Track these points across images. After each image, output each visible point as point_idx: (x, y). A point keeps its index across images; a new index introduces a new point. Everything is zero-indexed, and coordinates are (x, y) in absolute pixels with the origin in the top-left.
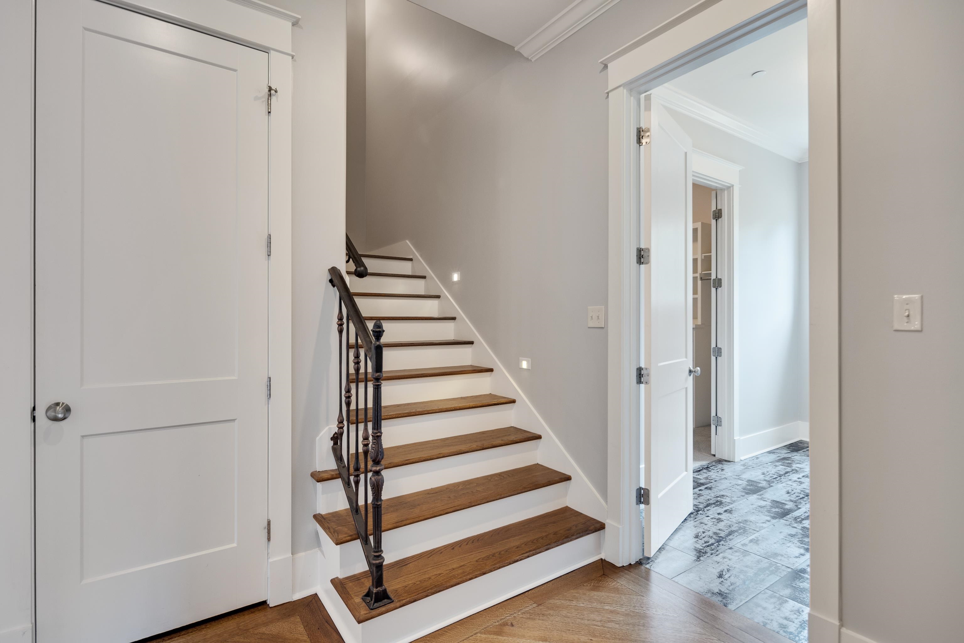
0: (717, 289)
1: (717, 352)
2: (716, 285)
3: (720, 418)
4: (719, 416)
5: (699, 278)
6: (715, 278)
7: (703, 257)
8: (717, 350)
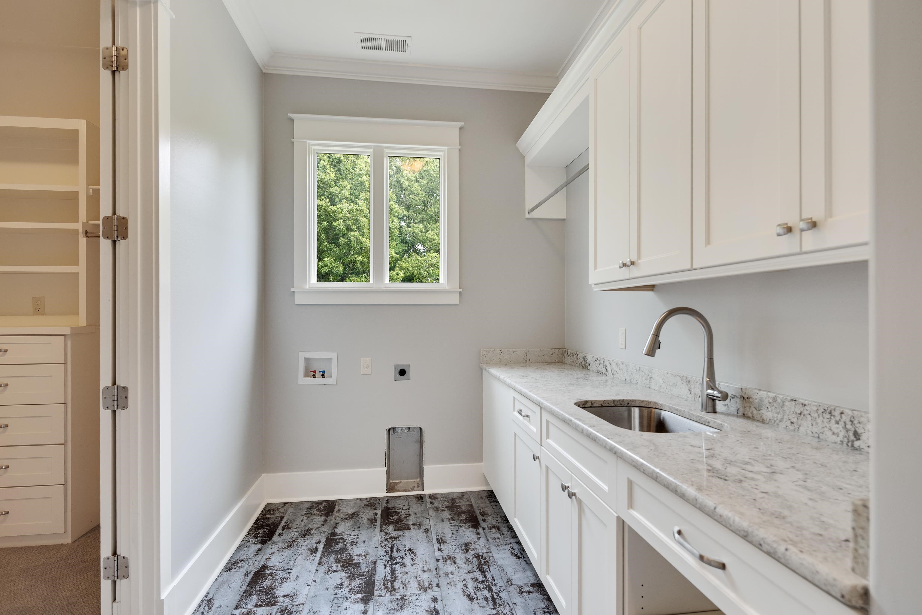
0: (114, 242)
1: (116, 399)
2: (112, 231)
3: (124, 558)
4: (122, 555)
5: (80, 230)
6: (109, 214)
7: (91, 191)
8: (116, 394)
